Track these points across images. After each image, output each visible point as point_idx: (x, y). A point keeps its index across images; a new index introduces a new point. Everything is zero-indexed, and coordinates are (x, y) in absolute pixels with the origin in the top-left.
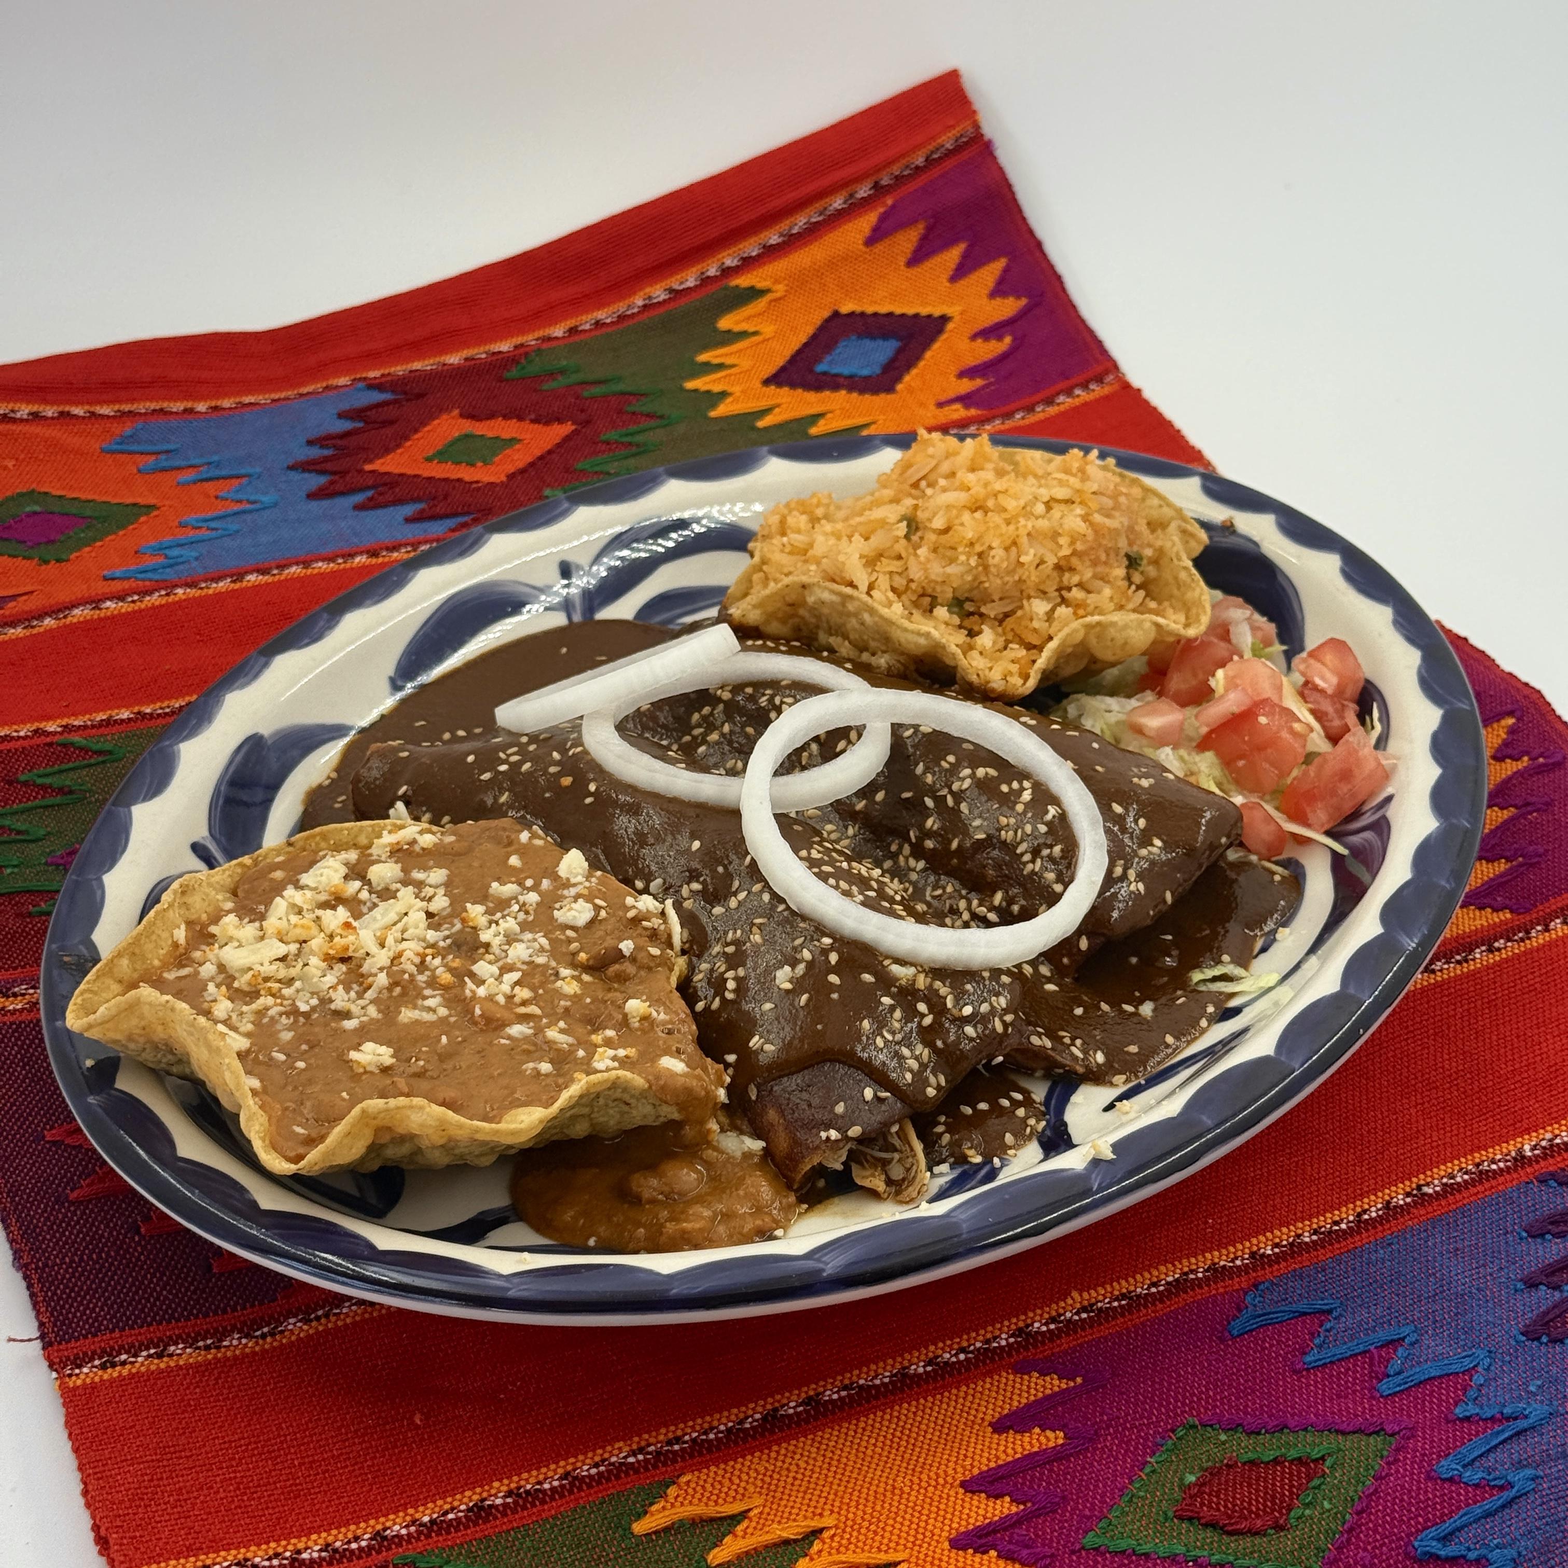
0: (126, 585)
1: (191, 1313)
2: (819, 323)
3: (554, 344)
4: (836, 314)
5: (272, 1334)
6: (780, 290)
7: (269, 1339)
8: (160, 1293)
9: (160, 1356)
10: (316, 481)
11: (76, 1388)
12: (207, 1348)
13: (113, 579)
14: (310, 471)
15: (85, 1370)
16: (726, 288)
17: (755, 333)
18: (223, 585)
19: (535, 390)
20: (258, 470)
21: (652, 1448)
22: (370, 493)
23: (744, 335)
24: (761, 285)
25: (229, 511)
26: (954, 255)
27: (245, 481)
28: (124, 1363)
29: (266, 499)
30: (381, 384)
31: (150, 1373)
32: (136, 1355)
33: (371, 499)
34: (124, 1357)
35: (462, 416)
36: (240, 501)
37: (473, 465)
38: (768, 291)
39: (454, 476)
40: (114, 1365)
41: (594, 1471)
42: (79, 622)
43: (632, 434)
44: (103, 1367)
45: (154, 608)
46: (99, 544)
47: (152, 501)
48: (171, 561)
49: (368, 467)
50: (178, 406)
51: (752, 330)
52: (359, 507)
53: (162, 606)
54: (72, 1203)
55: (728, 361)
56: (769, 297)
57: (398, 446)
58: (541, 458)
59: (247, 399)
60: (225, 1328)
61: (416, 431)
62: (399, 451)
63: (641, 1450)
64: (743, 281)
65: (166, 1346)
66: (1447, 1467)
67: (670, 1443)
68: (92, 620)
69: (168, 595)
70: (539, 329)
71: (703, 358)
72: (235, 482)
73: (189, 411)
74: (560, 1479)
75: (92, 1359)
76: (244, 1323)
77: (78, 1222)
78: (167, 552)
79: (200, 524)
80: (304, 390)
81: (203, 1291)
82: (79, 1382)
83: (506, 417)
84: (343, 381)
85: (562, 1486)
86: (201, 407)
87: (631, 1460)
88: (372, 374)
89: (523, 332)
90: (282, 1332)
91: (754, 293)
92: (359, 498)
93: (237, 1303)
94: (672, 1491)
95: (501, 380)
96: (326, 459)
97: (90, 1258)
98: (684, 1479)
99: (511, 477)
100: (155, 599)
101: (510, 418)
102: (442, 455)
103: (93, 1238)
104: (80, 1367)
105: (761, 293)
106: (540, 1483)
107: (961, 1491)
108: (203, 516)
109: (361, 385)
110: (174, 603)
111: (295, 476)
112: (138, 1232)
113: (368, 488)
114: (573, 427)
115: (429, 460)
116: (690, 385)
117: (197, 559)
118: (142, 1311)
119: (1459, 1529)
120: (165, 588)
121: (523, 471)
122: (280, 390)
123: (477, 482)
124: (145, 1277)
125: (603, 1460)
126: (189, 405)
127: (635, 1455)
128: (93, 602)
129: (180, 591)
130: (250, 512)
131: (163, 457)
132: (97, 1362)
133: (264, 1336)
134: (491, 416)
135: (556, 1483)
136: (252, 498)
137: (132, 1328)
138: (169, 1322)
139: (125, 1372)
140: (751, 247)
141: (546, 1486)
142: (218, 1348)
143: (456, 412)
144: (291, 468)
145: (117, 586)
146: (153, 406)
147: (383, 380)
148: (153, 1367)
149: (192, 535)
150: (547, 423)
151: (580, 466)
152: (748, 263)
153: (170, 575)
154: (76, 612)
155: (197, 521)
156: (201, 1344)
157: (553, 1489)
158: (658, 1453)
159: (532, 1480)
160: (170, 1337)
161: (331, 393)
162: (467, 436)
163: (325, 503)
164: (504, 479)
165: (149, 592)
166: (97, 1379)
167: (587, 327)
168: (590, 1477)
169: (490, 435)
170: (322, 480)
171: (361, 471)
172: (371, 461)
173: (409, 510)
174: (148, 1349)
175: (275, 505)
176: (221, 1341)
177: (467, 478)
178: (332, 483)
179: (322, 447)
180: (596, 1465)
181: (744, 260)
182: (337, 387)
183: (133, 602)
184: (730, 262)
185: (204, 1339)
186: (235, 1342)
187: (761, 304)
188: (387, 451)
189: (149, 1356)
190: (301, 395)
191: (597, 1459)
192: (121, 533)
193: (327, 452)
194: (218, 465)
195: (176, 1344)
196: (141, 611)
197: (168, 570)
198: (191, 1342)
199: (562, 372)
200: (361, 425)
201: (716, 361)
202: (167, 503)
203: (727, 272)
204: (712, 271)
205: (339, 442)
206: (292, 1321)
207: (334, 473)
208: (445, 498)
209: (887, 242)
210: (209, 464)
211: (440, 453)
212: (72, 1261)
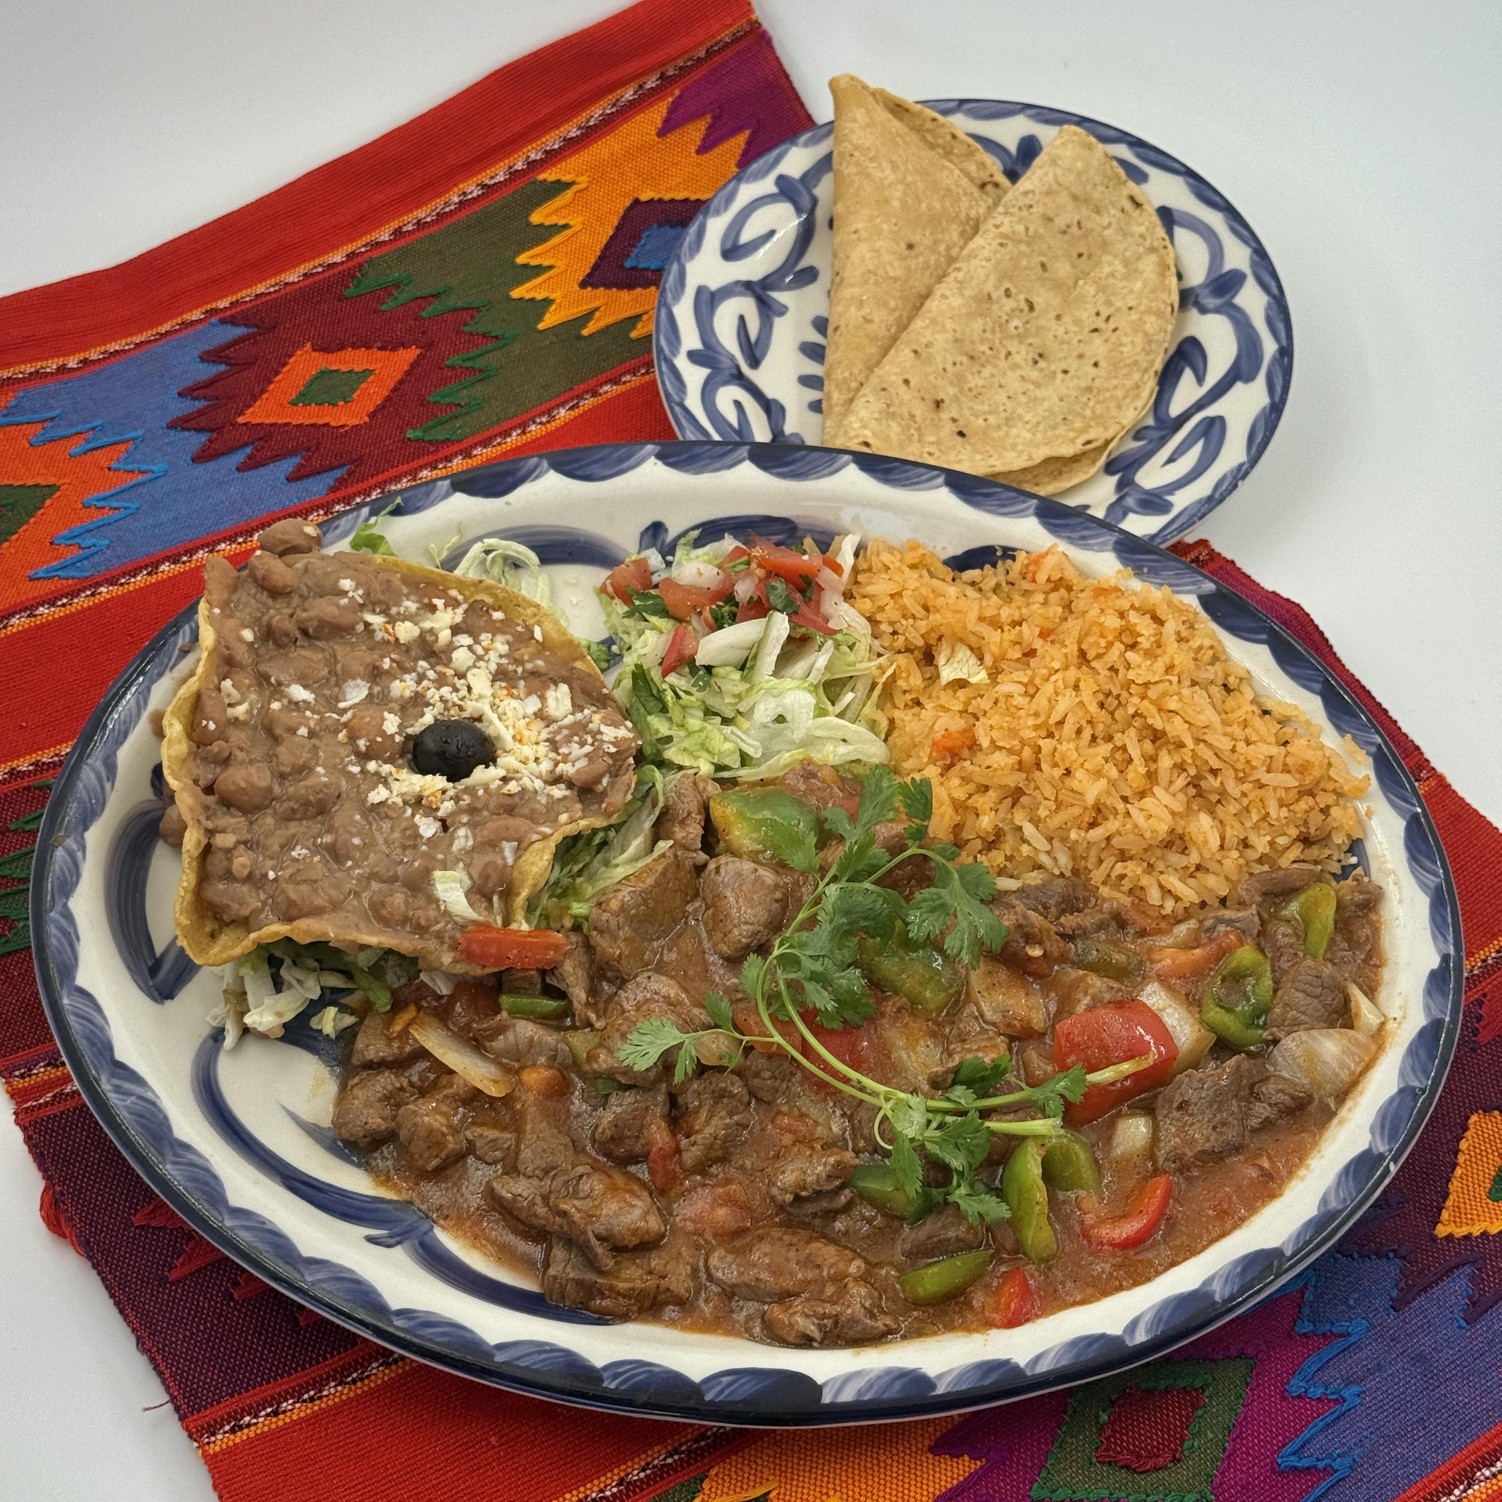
0: (51, 586)
1: (291, 1368)
2: (621, 212)
3: (384, 250)
4: (637, 201)
5: (362, 1380)
6: (583, 181)
7: (359, 1384)
8: (262, 1354)
9: (276, 1413)
10: (197, 440)
11: (216, 1455)
12: (312, 1399)
13: (38, 579)
14: (188, 430)
15: (220, 1437)
16: (534, 183)
17: (566, 227)
18: (141, 579)
19: (376, 311)
20: (140, 432)
21: (684, 1448)
22: (248, 450)
23: (556, 229)
24: (566, 178)
25: (125, 486)
26: (740, 141)
27: (131, 446)
28: (249, 1426)
29: (157, 468)
30: (232, 316)
31: (272, 1432)
32: (256, 1416)
33: (250, 457)
34: (247, 1419)
35: (314, 350)
36: (132, 472)
37: (335, 405)
38: (573, 183)
39: (321, 422)
40: (241, 1428)
41: (642, 1475)
42: (19, 632)
43: (473, 358)
44: (233, 1431)
45: (83, 610)
46: (15, 537)
47: (51, 481)
48: (87, 552)
49: (241, 420)
50: (52, 365)
51: (562, 222)
52: (243, 468)
53: (90, 608)
54: (172, 1283)
55: (546, 263)
56: (575, 188)
57: (263, 391)
58: (395, 390)
59: (114, 347)
60: (322, 1379)
61: (277, 373)
62: (265, 396)
63: (676, 1451)
64: (549, 175)
65: (279, 1404)
66: (1296, 1385)
67: (696, 1441)
68: (30, 629)
69: (93, 595)
70: (365, 234)
71: (521, 259)
72: (122, 447)
73: (62, 370)
74: (618, 1485)
75: (222, 1426)
76: (335, 1370)
77: (181, 1300)
78: (78, 540)
79: (100, 504)
80: (163, 329)
81: (296, 1345)
82: (217, 1449)
83: (355, 347)
84: (196, 315)
85: (620, 1491)
86: (72, 363)
87: (669, 1461)
88: (223, 304)
89: (351, 241)
90: (368, 1377)
91: (560, 187)
92: (239, 457)
93: (326, 1352)
94: (706, 1485)
95: (341, 298)
96: (201, 413)
97: (198, 1330)
98: (713, 1472)
99: (372, 415)
100: (82, 601)
101: (359, 347)
102: (304, 398)
103: (196, 1312)
104: (213, 1434)
105: (568, 185)
106: (601, 1491)
107: (930, 1456)
108: (102, 494)
109: (214, 320)
110: (102, 603)
111: (176, 436)
112: (231, 1298)
113: (246, 444)
114: (418, 351)
115: (294, 404)
116: (516, 294)
117: (108, 547)
118: (251, 1373)
119: (1309, 1441)
120: (89, 587)
121: (380, 408)
122: (140, 331)
123: (342, 426)
124: (246, 1339)
125: (648, 1464)
126: (61, 361)
127: (671, 1456)
128: (26, 609)
129: (103, 589)
130: (144, 483)
131: (50, 424)
132: (227, 1428)
133: (354, 1382)
134: (342, 347)
135: (615, 1490)
136: (145, 467)
137: (247, 1391)
138: (276, 1380)
139: (252, 1434)
140: (552, 141)
141: (608, 1493)
142: (320, 1398)
143: (309, 345)
144: (172, 426)
145: (45, 588)
146: (29, 369)
147: (233, 311)
148: (273, 1426)
149: (98, 518)
150: (394, 349)
151: (431, 399)
152: (551, 157)
153: (88, 570)
154: (14, 621)
155: (99, 500)
156: (306, 1396)
157: (613, 1495)
158: (689, 1451)
159: (596, 1489)
160: (279, 1394)
161: (190, 331)
162: (322, 372)
163: (211, 465)
164: (367, 419)
165: (75, 594)
166: (231, 1444)
167: (410, 227)
168: (640, 1480)
169: (344, 369)
170: (203, 438)
171: (234, 425)
172: (241, 413)
173: (288, 465)
174: (264, 1409)
175: (166, 472)
176: (320, 1391)
177: (333, 424)
178: (211, 441)
179: (194, 398)
180: (643, 1470)
181: (546, 152)
182: (193, 323)
183: (64, 605)
184: (533, 156)
185: (307, 1392)
186: (332, 1391)
187: (568, 195)
188: (255, 398)
189: (268, 1415)
190: (162, 336)
191: (643, 1463)
192: (32, 520)
193: (200, 404)
194: (102, 428)
195: (286, 1400)
196: (72, 615)
197: (85, 563)
198: (297, 1394)
199: (397, 285)
200: (222, 368)
201: (534, 262)
202: (67, 480)
203: (533, 166)
204: (519, 166)
205: (208, 391)
206: (375, 1365)
207: (213, 430)
208: (318, 448)
209: (678, 132)
210: (93, 429)
211: (301, 394)
212: (185, 1336)
